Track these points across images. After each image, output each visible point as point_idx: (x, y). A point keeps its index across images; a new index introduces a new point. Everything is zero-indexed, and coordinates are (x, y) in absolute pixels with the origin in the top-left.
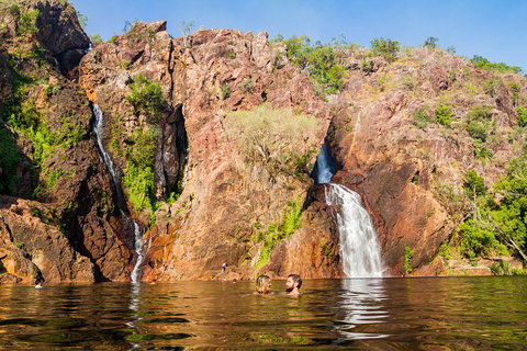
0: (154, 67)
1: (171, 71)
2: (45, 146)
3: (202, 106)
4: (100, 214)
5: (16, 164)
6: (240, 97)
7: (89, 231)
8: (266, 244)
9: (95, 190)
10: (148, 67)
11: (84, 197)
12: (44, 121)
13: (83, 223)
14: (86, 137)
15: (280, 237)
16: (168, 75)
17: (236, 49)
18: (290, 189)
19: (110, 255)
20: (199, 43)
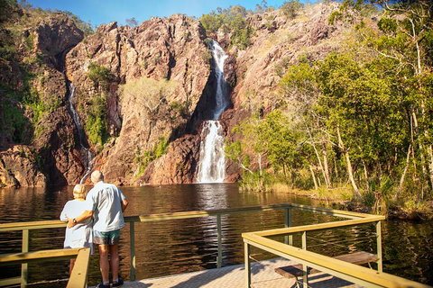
0: (108, 55)
1: (119, 55)
2: (40, 112)
3: (135, 75)
4: (66, 148)
5: (23, 125)
6: (152, 68)
7: (58, 159)
8: (143, 164)
9: (61, 135)
10: (104, 55)
11: (55, 140)
12: (42, 98)
13: (55, 154)
14: (63, 105)
15: (152, 160)
16: (116, 57)
17: (160, 33)
18: (163, 129)
19: (70, 171)
20: (141, 31)
